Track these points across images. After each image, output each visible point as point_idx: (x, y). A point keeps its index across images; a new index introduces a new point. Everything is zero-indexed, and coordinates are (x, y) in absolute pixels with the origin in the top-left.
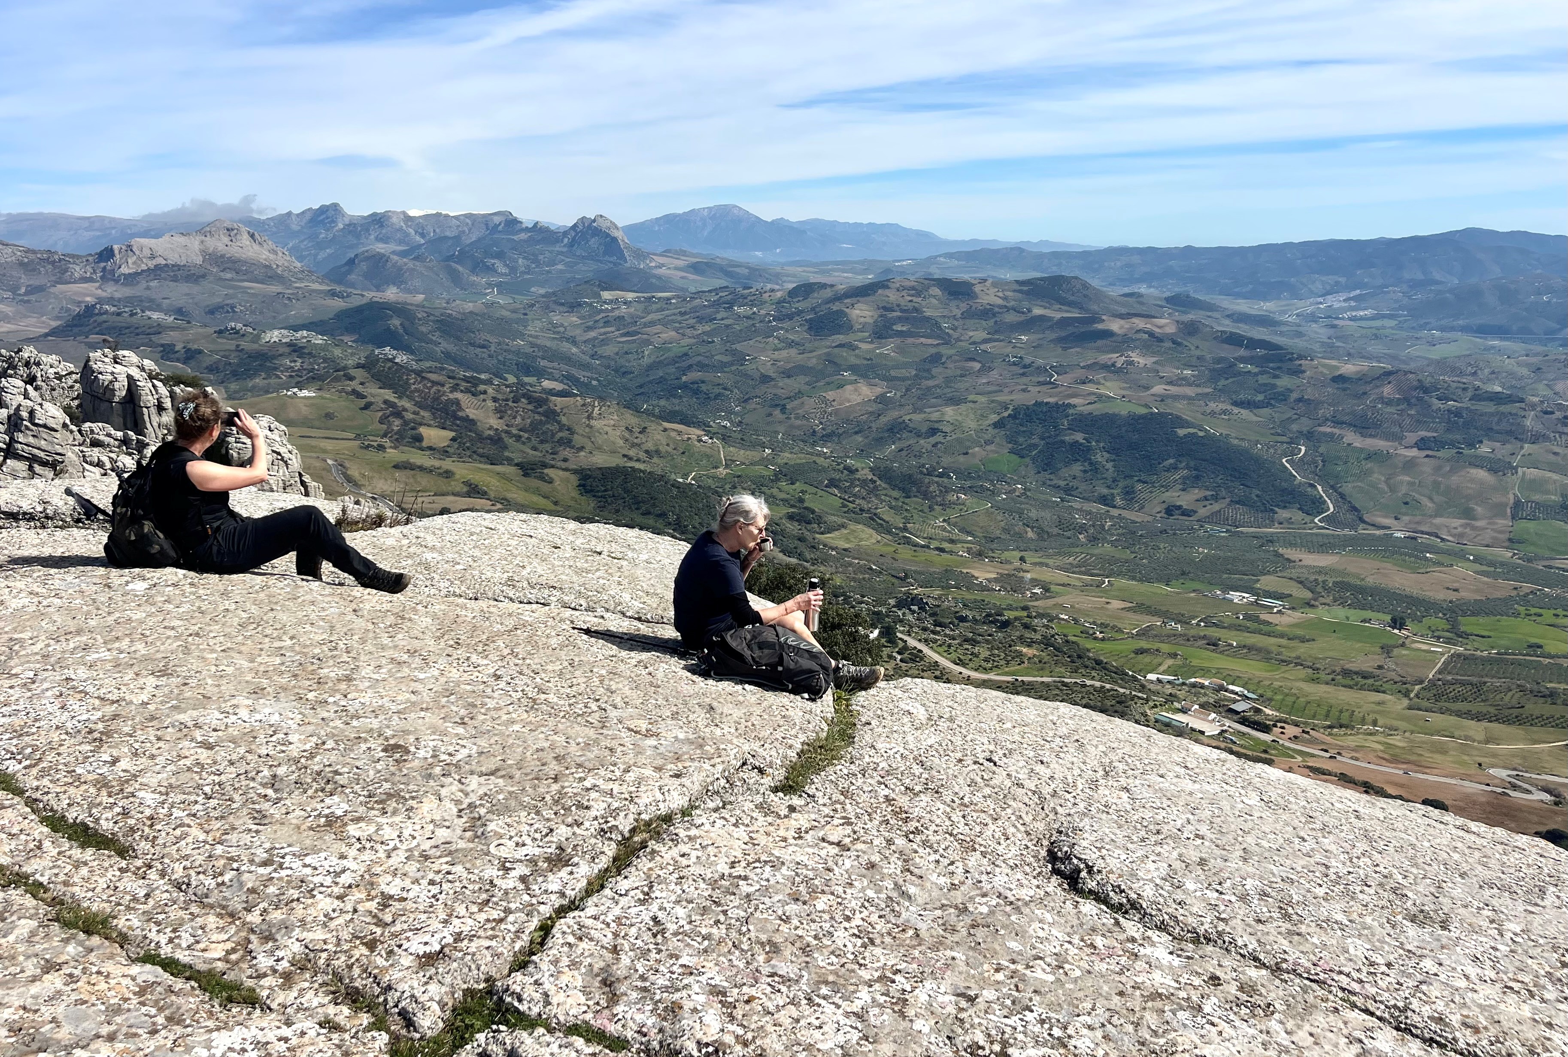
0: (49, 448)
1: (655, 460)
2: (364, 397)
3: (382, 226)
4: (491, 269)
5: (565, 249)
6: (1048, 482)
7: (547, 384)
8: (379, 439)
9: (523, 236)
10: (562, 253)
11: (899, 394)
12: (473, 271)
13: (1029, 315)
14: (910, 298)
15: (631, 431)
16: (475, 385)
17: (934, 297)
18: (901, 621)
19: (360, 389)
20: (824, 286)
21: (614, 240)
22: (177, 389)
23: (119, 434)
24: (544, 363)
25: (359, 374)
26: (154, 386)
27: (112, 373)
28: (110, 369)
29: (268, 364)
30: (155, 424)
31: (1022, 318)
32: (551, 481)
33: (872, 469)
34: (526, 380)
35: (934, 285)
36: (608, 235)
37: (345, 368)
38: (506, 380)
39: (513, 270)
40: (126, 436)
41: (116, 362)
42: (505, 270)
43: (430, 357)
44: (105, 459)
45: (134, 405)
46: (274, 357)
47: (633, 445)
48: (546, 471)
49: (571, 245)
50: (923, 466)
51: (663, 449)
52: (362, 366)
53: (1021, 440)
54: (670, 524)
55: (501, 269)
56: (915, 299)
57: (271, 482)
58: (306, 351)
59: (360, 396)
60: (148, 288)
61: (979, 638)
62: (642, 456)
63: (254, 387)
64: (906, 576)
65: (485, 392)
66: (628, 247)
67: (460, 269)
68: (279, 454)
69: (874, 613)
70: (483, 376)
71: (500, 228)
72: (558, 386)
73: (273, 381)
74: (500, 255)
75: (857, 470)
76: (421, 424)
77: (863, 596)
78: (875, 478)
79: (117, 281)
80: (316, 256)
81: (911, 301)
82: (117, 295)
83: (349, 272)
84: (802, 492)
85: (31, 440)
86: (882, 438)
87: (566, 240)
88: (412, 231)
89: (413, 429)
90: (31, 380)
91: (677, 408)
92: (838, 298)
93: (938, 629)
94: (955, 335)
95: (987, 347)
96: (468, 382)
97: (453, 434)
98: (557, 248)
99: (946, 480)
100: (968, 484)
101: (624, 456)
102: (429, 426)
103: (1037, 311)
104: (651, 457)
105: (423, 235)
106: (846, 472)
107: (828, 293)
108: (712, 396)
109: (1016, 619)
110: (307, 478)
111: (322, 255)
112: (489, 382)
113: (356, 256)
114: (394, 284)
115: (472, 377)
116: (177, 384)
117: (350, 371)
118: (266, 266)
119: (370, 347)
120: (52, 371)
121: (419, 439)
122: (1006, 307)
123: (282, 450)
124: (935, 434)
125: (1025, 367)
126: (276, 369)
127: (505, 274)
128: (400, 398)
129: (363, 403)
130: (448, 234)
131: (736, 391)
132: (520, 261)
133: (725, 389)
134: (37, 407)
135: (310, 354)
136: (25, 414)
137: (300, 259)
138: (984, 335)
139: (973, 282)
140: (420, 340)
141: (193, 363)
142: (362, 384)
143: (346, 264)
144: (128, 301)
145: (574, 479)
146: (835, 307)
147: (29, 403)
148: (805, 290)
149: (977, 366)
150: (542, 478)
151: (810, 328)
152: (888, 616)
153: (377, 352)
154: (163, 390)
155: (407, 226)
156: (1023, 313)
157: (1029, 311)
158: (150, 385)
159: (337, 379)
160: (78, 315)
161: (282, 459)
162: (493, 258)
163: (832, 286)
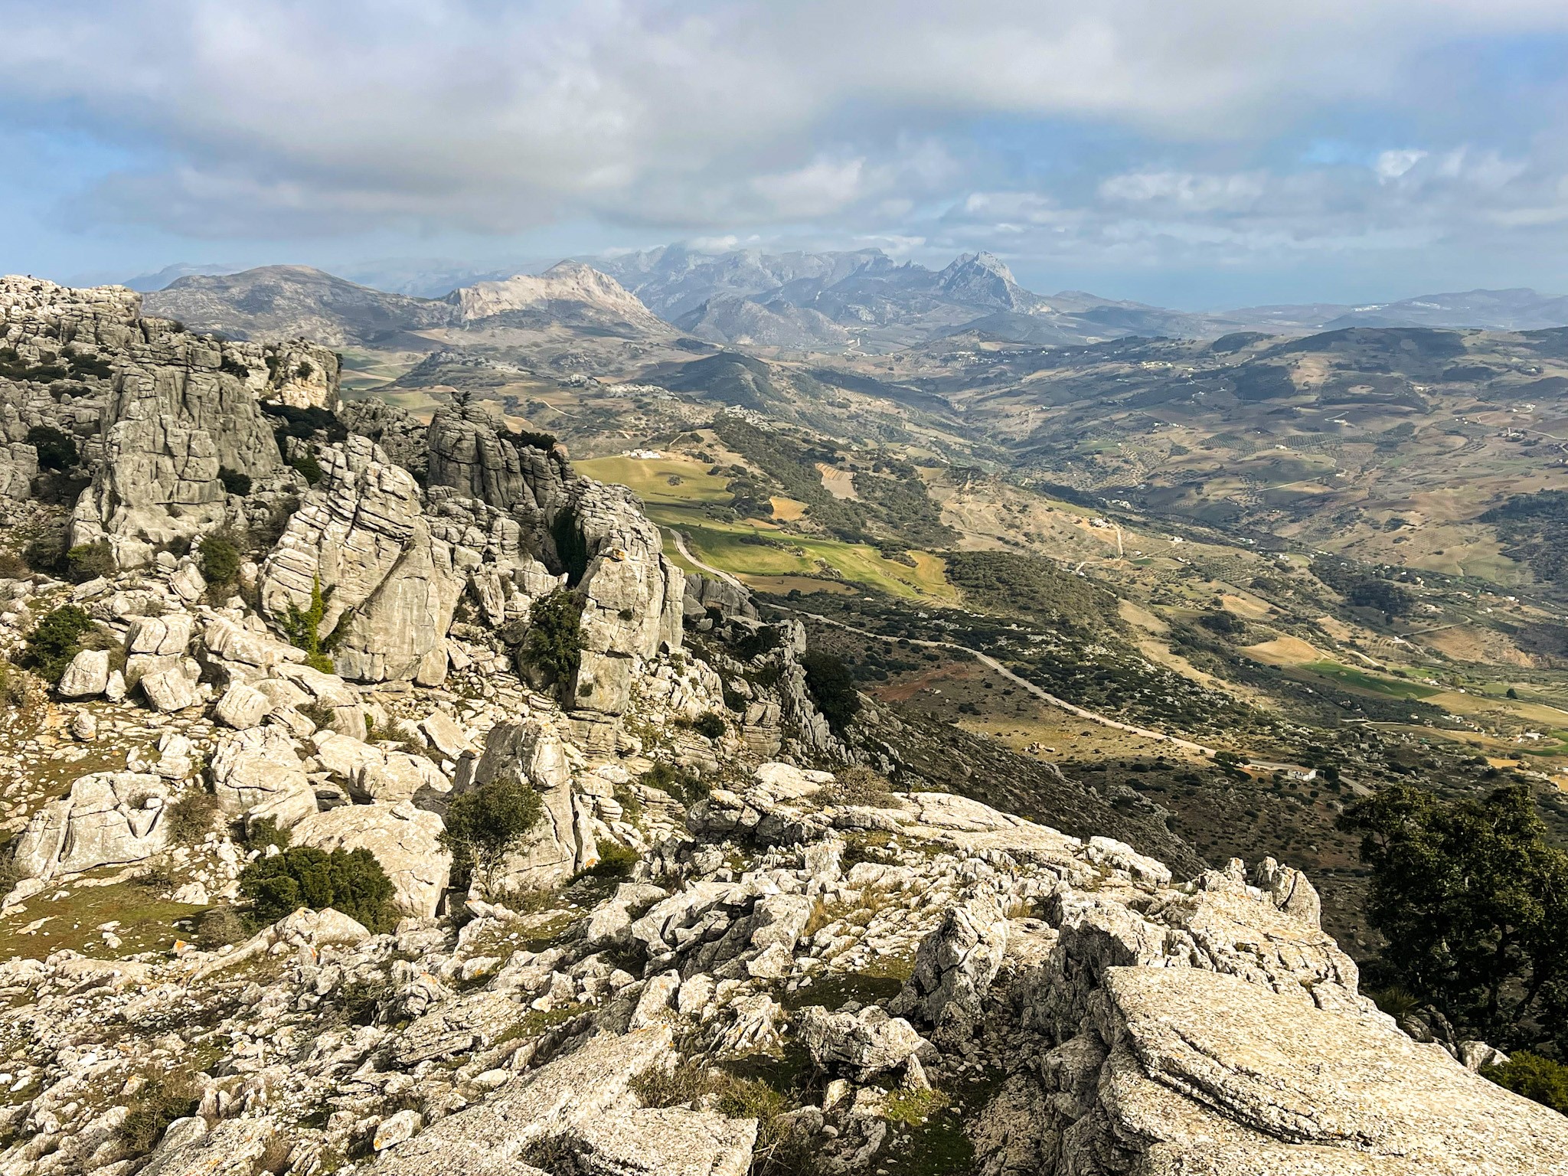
0: (396, 520)
1: (1037, 545)
2: (712, 461)
3: (737, 267)
4: (854, 317)
5: (941, 293)
6: (1553, 595)
7: (911, 451)
8: (726, 509)
9: (894, 277)
10: (936, 297)
11: (1352, 474)
12: (835, 319)
13: (1540, 378)
14: (1373, 353)
15: (1009, 510)
16: (833, 451)
17: (1407, 352)
18: (1346, 761)
19: (708, 451)
20: (1260, 337)
21: (1000, 281)
22: (526, 450)
23: (468, 502)
24: (909, 427)
25: (707, 435)
26: (503, 445)
27: (461, 430)
28: (458, 425)
29: (612, 421)
30: (503, 489)
31: (1530, 380)
32: (914, 565)
33: (1311, 568)
34: (889, 446)
35: (1408, 337)
36: (992, 275)
37: (692, 428)
38: (866, 445)
39: (879, 318)
40: (475, 503)
41: (464, 418)
42: (870, 318)
43: (784, 416)
44: (453, 531)
45: (483, 466)
46: (619, 414)
47: (1011, 526)
48: (908, 553)
49: (948, 287)
50: (1381, 566)
51: (1046, 533)
52: (711, 427)
53: (1518, 537)
54: (1053, 622)
55: (866, 315)
56: (1381, 355)
57: (634, 568)
58: (652, 407)
59: (707, 459)
60: (493, 336)
61: (1451, 791)
62: (1021, 539)
63: (597, 446)
64: (1353, 706)
65: (843, 459)
66: (1014, 289)
67: (821, 316)
68: (638, 532)
69: (1311, 749)
70: (840, 441)
71: (868, 268)
72: (925, 455)
73: (616, 440)
74: (865, 301)
75: (1292, 569)
76: (772, 494)
77: (1297, 727)
78: (1316, 579)
79: (462, 327)
80: (664, 301)
81: (1374, 357)
82: (462, 343)
83: (699, 320)
84: (1219, 592)
85: (379, 510)
86: (1326, 529)
87: (942, 282)
88: (768, 272)
89: (763, 498)
90: (376, 436)
91: (1064, 484)
92: (1277, 351)
93: (1396, 775)
94: (1433, 402)
95: (1476, 417)
96: (824, 447)
97: (807, 506)
98: (932, 291)
99: (1410, 586)
100: (1440, 591)
101: (1000, 539)
102: (779, 495)
103: (1550, 372)
104: (1032, 541)
105: (781, 278)
106: (1277, 570)
107: (1263, 346)
108: (1110, 470)
109: (1505, 769)
110: (666, 561)
111: (671, 301)
112: (847, 448)
113: (708, 301)
114: (747, 333)
115: (829, 441)
116: (526, 444)
117: (698, 432)
118: (613, 313)
119: (720, 404)
120: (398, 424)
121: (769, 509)
122: (1506, 366)
123: (642, 527)
124: (1399, 526)
125: (1528, 444)
126: (619, 427)
127: (867, 323)
128: (750, 463)
129: (710, 467)
130: (809, 276)
131: (1139, 465)
132: (888, 307)
133: (1126, 462)
134: (385, 471)
135: (656, 411)
136: (372, 479)
137: (648, 304)
138: (1474, 402)
139: (1463, 333)
140: (773, 398)
141: (535, 418)
142: (710, 446)
143: (697, 310)
144: (476, 349)
145: (941, 565)
146: (1276, 362)
147: (376, 466)
148: (1233, 343)
149: (1460, 441)
150: (904, 560)
151: (1239, 389)
152: (1329, 754)
153: (726, 410)
154: (513, 453)
155: (764, 267)
156: (1530, 374)
157: (1539, 371)
158: (499, 445)
159: (684, 440)
160: (424, 363)
161: (642, 539)
162: (857, 303)
163: (1270, 337)
